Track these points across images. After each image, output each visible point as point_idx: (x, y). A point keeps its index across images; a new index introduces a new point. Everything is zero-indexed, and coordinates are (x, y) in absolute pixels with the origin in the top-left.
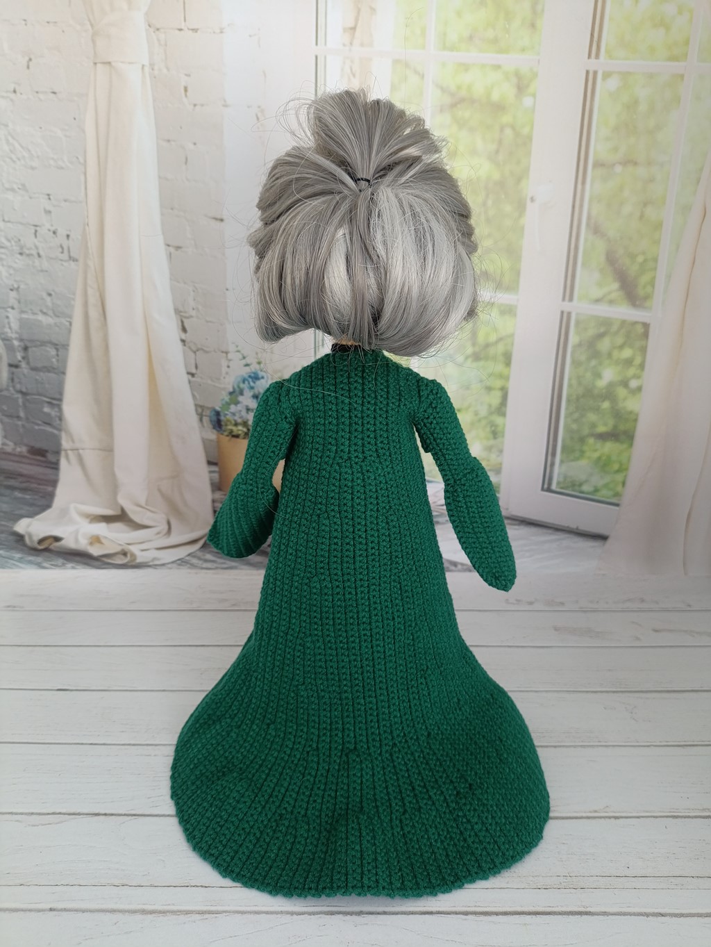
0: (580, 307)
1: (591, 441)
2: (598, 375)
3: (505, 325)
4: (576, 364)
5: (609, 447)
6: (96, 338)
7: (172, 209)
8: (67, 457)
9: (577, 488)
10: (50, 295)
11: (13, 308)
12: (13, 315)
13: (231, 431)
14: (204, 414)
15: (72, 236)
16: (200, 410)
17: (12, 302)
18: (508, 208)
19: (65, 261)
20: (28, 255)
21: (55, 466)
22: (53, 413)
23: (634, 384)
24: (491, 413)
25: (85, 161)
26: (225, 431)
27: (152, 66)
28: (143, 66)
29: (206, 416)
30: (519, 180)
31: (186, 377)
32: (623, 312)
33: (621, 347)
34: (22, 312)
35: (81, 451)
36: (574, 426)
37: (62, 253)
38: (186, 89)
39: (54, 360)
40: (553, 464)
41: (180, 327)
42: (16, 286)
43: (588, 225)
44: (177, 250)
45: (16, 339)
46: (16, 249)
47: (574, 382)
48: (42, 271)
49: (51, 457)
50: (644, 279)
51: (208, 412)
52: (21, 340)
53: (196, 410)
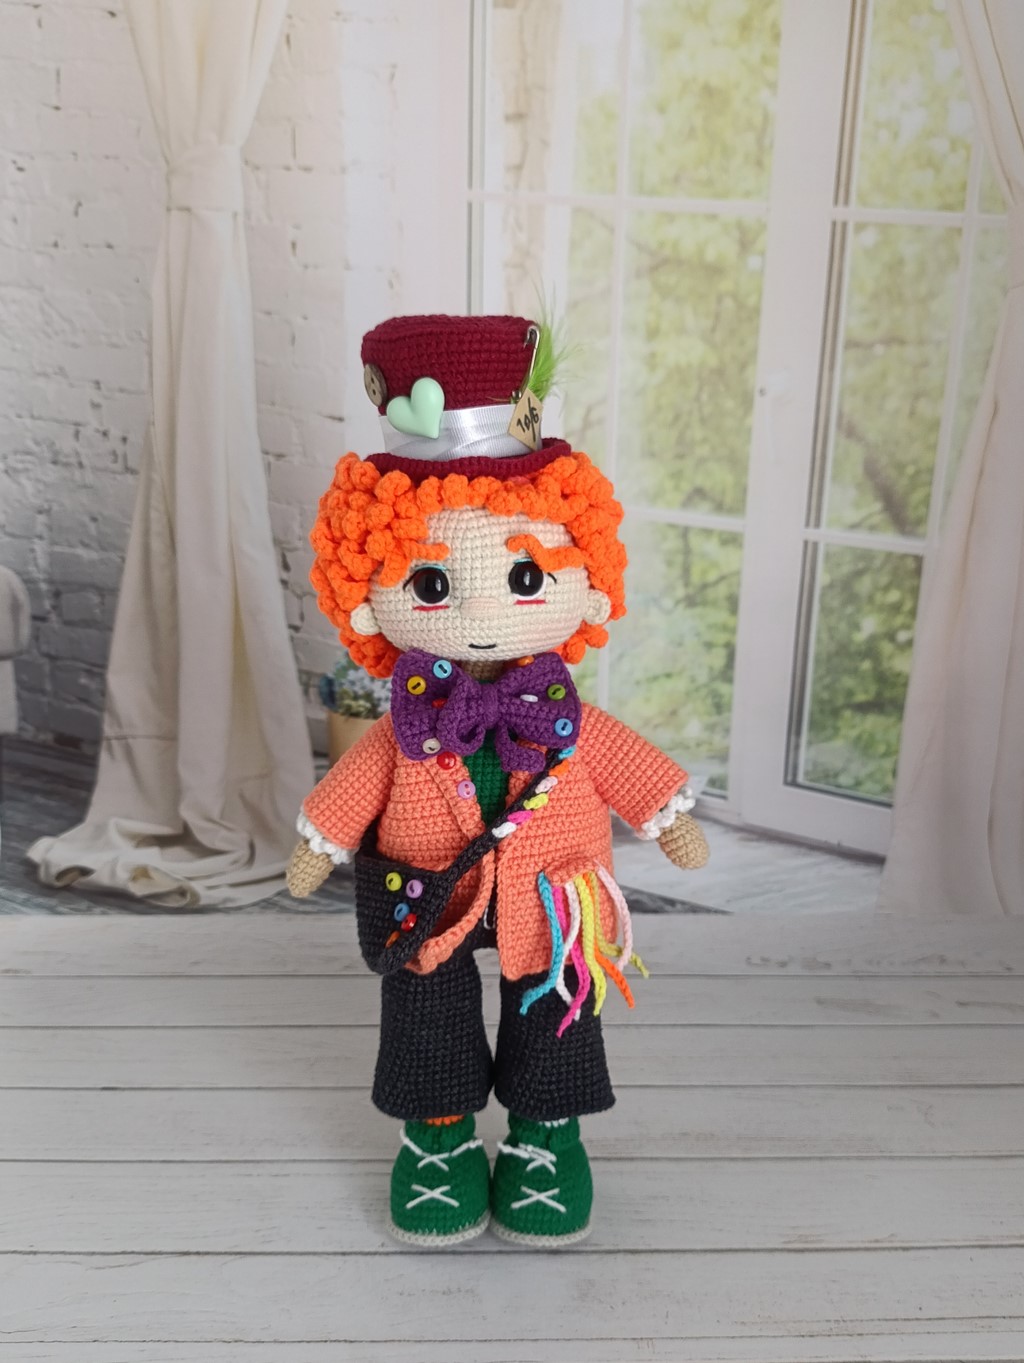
0: (830, 535)
1: (847, 714)
2: (856, 627)
3: (728, 559)
4: (826, 611)
5: (871, 722)
6: (159, 578)
7: (273, 404)
8: (110, 749)
9: (831, 780)
10: (94, 519)
11: (40, 537)
12: (40, 547)
13: (349, 708)
14: (312, 682)
15: (131, 438)
16: (304, 677)
17: (40, 529)
18: (729, 404)
19: (119, 474)
20: (67, 465)
21: (92, 762)
22: (93, 685)
23: (902, 636)
24: (713, 679)
25: (151, 337)
26: (340, 707)
27: (248, 214)
28: (235, 215)
29: (314, 686)
30: (743, 367)
31: (285, 633)
32: (889, 541)
33: (886, 589)
34: (53, 543)
35: (130, 741)
36: (825, 695)
37: (115, 461)
38: (294, 245)
39: (97, 611)
40: (797, 747)
41: (281, 564)
42: (46, 506)
43: (839, 425)
44: (278, 460)
45: (45, 581)
46: (48, 455)
47: (825, 636)
48: (85, 486)
49: (87, 749)
50: (917, 496)
51: (315, 681)
52: (50, 581)
53: (300, 678)
